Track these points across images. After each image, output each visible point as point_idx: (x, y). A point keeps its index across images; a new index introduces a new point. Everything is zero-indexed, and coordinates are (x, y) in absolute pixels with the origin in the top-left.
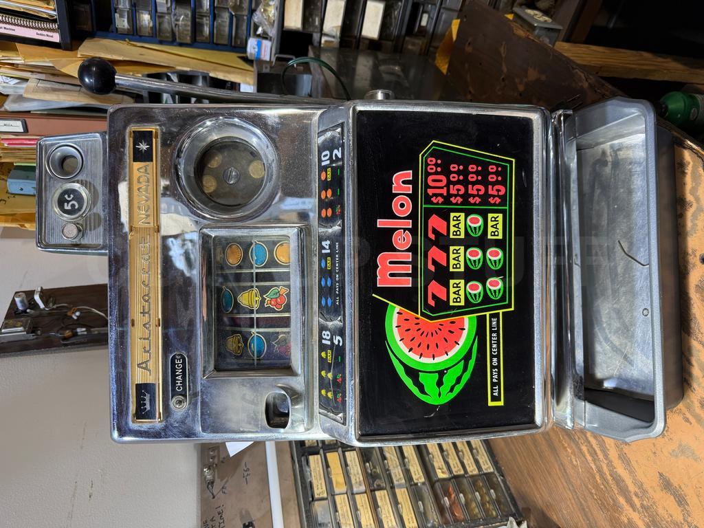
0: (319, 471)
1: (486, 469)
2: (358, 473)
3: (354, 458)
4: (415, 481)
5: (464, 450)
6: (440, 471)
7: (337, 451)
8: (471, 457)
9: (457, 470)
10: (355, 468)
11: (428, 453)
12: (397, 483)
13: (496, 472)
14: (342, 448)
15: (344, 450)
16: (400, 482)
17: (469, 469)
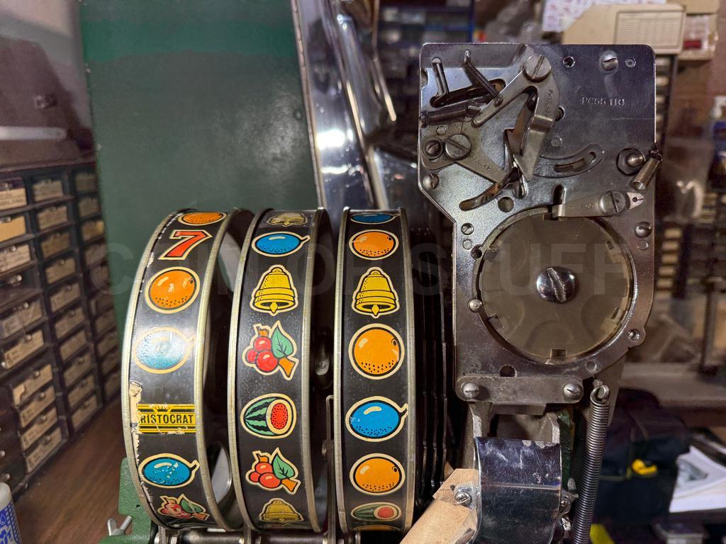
0: (8, 203)
1: (30, 461)
2: (7, 264)
3: (22, 258)
4: (6, 354)
5: (46, 423)
6: (23, 390)
7: (27, 232)
8: (40, 435)
9: (26, 416)
10: (12, 260)
11: (39, 368)
12: (4, 325)
13: (27, 477)
14: (34, 239)
15: (32, 242)
16: (5, 330)
17: (27, 434)
